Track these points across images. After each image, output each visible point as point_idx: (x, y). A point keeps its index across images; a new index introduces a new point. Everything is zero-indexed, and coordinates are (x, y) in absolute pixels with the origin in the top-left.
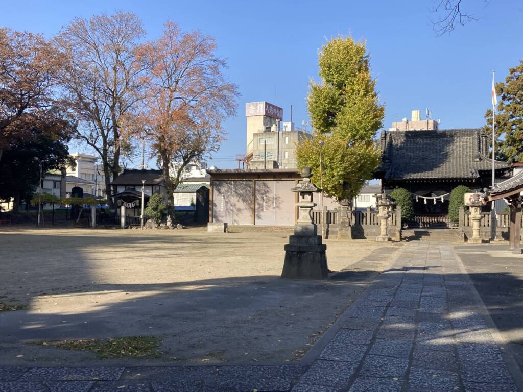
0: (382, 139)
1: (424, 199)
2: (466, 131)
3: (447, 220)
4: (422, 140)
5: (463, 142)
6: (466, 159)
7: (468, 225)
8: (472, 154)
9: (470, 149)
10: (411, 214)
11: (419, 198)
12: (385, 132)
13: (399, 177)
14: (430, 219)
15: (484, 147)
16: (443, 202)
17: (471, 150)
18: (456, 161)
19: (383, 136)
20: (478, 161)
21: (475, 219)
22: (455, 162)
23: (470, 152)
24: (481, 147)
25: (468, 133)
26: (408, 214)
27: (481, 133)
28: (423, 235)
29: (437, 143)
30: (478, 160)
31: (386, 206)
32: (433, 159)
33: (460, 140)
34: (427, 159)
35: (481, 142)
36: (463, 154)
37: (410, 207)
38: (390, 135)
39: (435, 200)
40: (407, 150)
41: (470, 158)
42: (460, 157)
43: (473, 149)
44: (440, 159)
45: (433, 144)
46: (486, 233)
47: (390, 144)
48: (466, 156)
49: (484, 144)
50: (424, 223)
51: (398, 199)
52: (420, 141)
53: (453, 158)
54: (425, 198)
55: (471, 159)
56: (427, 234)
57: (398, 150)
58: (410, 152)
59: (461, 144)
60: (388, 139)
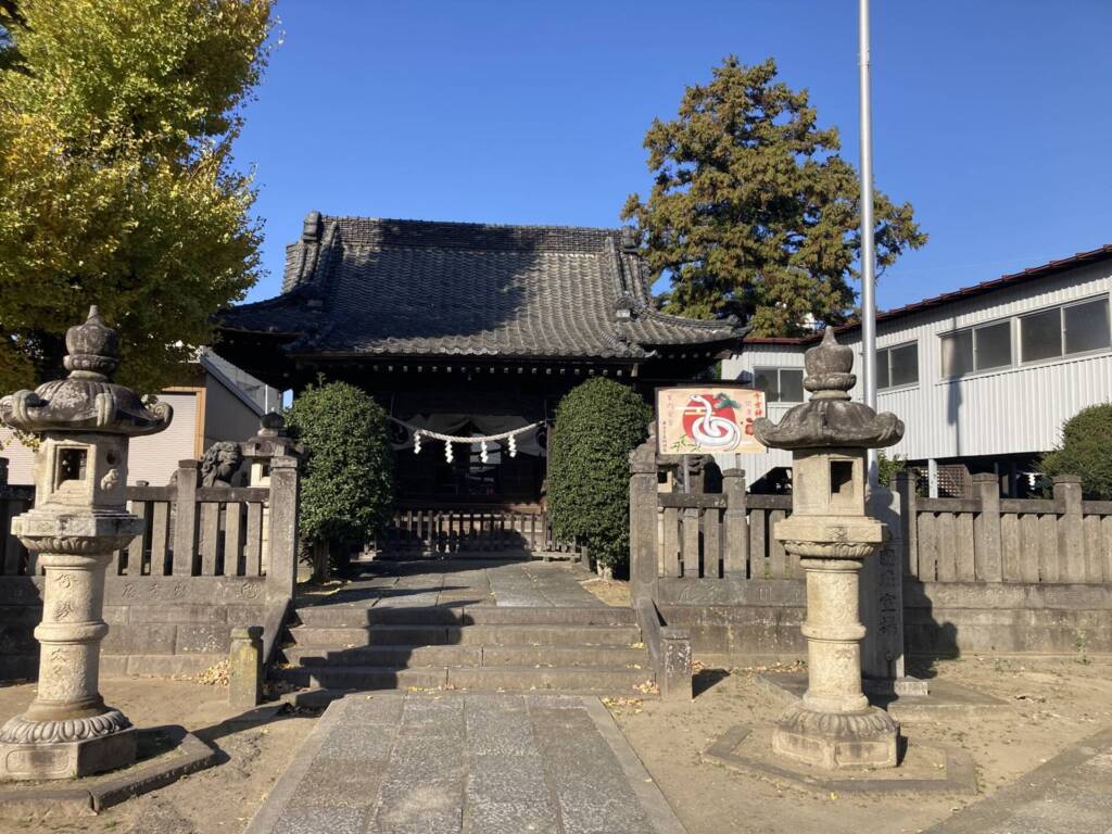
0: (306, 241)
1: (443, 443)
2: (577, 233)
3: (528, 523)
4: (441, 255)
5: (571, 268)
6: (586, 314)
7: (721, 574)
8: (601, 298)
9: (595, 286)
10: (375, 506)
11: (426, 442)
12: (320, 217)
13: (340, 347)
14: (467, 525)
15: (637, 283)
16: (513, 455)
17: (600, 290)
18: (554, 317)
19: (312, 229)
20: (625, 320)
21: (832, 553)
22: (550, 320)
23: (596, 293)
24: (629, 282)
25: (587, 240)
26: (363, 503)
27: (626, 241)
28: (423, 641)
29: (488, 263)
30: (626, 314)
31: (86, 430)
32: (480, 308)
33: (561, 259)
34: (455, 306)
35: (627, 267)
36: (575, 298)
37: (377, 471)
38: (337, 228)
39: (484, 447)
40: (390, 277)
41: (597, 311)
42: (565, 307)
43: (604, 287)
44: (501, 307)
45: (477, 266)
46: (779, 617)
47: (335, 253)
48: (586, 304)
49: (636, 273)
50: (440, 538)
51: (318, 430)
52: (436, 255)
53: (544, 308)
54: (449, 439)
55: (604, 314)
56: (442, 626)
57: (358, 276)
58: (402, 284)
59: (567, 270)
60: (327, 238)
